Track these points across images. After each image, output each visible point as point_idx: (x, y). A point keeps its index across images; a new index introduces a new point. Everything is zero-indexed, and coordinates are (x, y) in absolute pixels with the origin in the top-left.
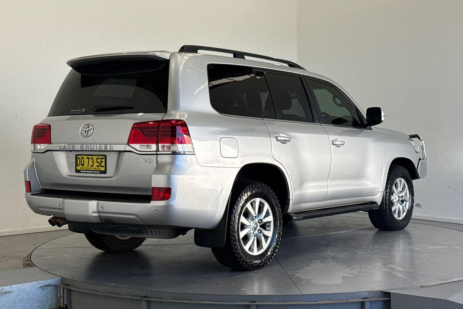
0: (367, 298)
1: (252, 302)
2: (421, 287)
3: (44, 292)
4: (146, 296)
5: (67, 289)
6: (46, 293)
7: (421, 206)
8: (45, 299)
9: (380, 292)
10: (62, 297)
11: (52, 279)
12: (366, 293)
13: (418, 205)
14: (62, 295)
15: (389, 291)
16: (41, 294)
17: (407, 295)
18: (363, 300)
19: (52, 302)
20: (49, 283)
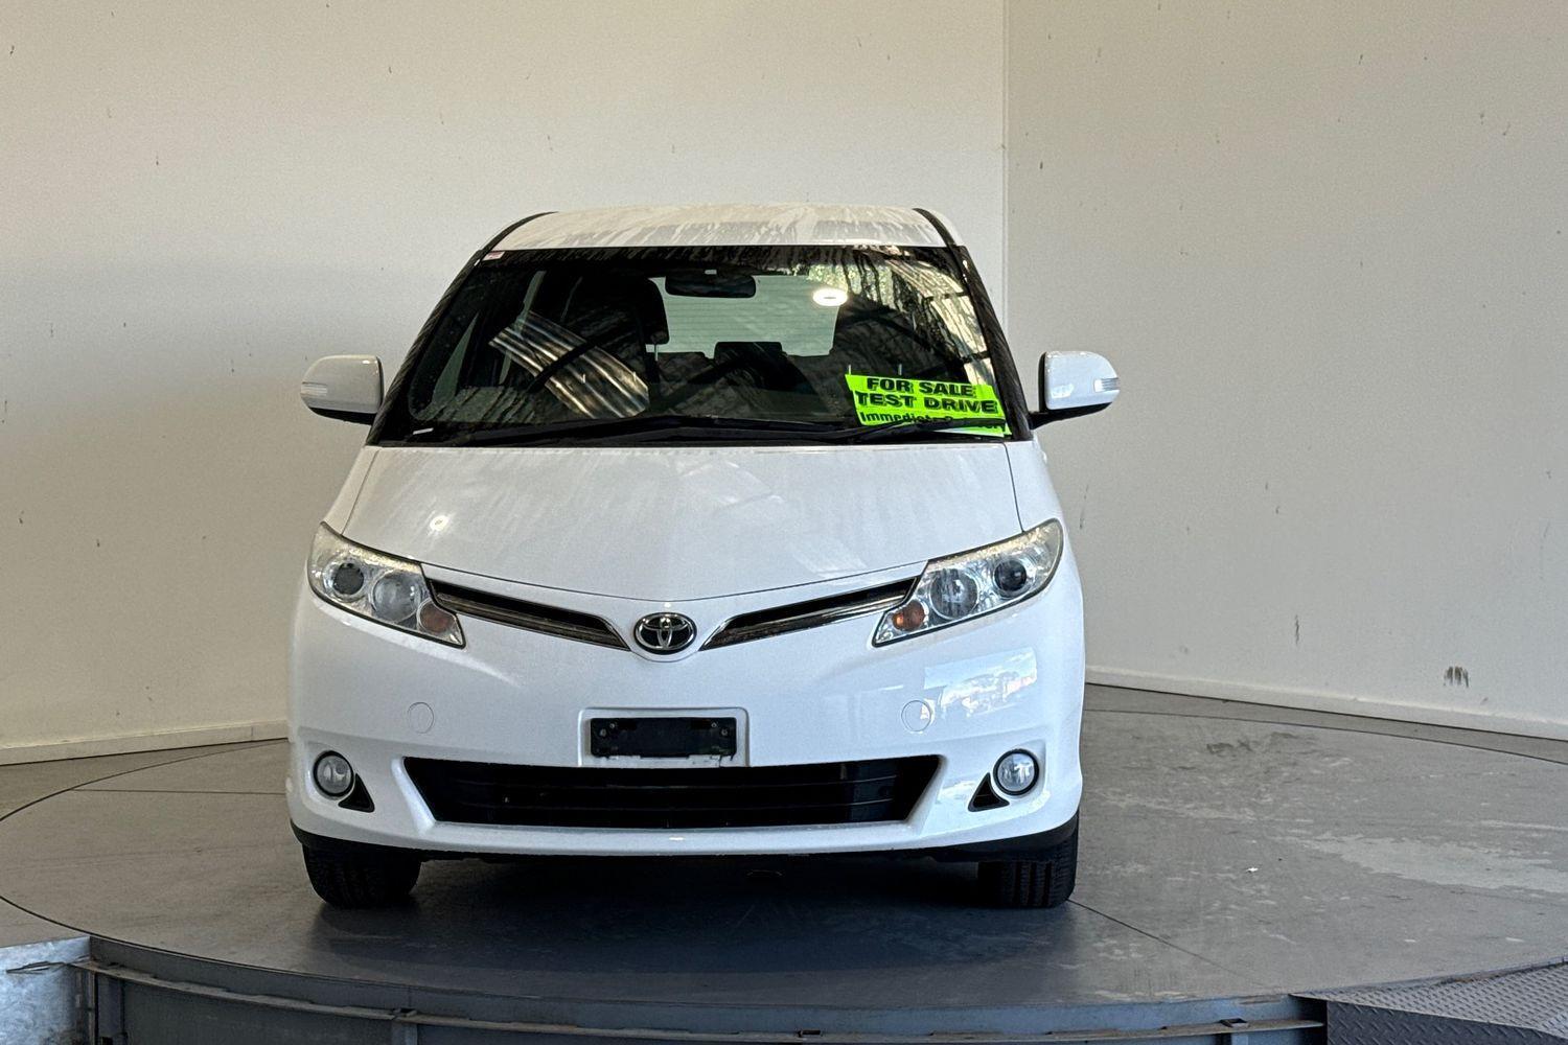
0: (1240, 1021)
1: (805, 1033)
2: (1444, 983)
3: (25, 991)
4: (407, 1007)
5: (112, 979)
6: (31, 995)
7: (1469, 676)
8: (27, 1016)
9: (1289, 1002)
10: (90, 1009)
11: (54, 940)
12: (1237, 1002)
13: (1458, 671)
14: (91, 1004)
15: (1324, 997)
16: (13, 999)
17: (1387, 1011)
18: (1227, 1030)
19: (55, 1027)
20: (40, 956)
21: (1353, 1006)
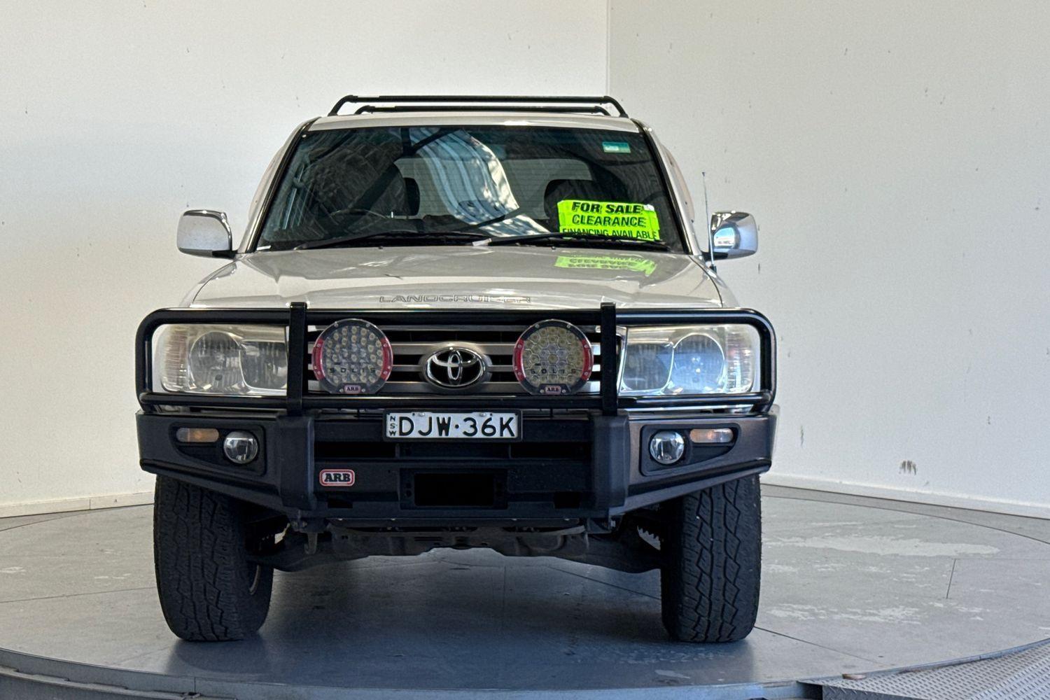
2: (901, 673)
7: (916, 467)
9: (796, 686)
12: (762, 686)
13: (909, 464)
15: (820, 683)
17: (863, 692)
21: (840, 689)
